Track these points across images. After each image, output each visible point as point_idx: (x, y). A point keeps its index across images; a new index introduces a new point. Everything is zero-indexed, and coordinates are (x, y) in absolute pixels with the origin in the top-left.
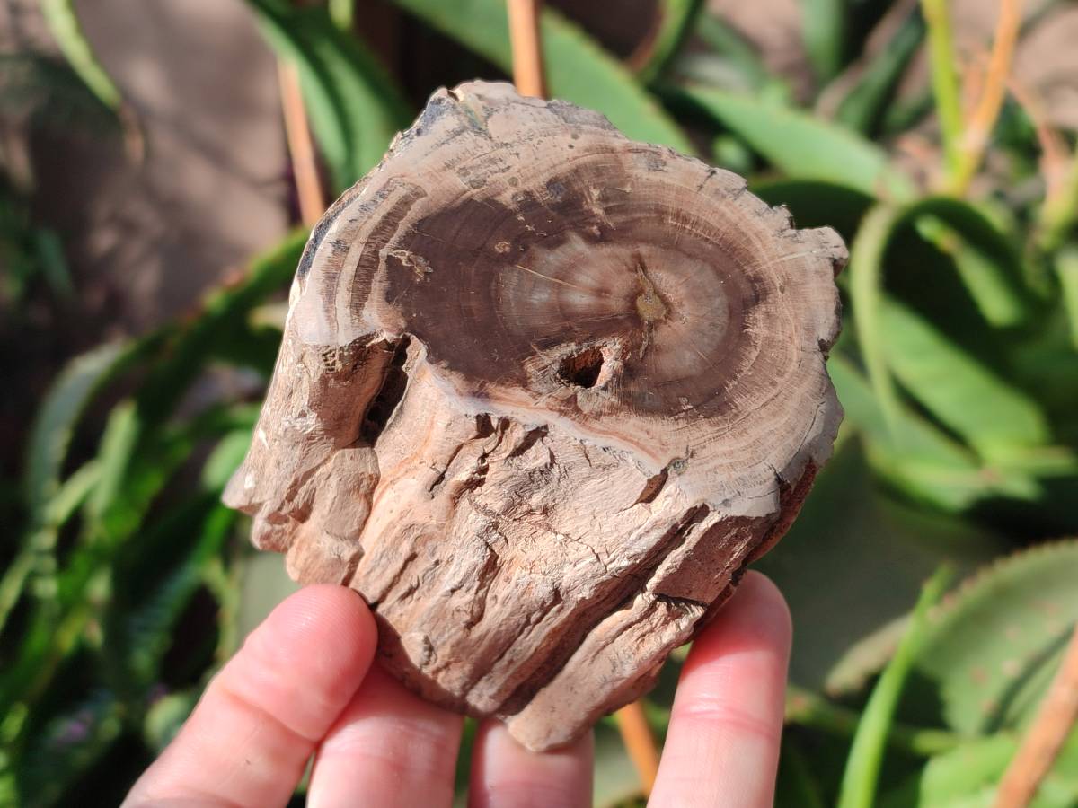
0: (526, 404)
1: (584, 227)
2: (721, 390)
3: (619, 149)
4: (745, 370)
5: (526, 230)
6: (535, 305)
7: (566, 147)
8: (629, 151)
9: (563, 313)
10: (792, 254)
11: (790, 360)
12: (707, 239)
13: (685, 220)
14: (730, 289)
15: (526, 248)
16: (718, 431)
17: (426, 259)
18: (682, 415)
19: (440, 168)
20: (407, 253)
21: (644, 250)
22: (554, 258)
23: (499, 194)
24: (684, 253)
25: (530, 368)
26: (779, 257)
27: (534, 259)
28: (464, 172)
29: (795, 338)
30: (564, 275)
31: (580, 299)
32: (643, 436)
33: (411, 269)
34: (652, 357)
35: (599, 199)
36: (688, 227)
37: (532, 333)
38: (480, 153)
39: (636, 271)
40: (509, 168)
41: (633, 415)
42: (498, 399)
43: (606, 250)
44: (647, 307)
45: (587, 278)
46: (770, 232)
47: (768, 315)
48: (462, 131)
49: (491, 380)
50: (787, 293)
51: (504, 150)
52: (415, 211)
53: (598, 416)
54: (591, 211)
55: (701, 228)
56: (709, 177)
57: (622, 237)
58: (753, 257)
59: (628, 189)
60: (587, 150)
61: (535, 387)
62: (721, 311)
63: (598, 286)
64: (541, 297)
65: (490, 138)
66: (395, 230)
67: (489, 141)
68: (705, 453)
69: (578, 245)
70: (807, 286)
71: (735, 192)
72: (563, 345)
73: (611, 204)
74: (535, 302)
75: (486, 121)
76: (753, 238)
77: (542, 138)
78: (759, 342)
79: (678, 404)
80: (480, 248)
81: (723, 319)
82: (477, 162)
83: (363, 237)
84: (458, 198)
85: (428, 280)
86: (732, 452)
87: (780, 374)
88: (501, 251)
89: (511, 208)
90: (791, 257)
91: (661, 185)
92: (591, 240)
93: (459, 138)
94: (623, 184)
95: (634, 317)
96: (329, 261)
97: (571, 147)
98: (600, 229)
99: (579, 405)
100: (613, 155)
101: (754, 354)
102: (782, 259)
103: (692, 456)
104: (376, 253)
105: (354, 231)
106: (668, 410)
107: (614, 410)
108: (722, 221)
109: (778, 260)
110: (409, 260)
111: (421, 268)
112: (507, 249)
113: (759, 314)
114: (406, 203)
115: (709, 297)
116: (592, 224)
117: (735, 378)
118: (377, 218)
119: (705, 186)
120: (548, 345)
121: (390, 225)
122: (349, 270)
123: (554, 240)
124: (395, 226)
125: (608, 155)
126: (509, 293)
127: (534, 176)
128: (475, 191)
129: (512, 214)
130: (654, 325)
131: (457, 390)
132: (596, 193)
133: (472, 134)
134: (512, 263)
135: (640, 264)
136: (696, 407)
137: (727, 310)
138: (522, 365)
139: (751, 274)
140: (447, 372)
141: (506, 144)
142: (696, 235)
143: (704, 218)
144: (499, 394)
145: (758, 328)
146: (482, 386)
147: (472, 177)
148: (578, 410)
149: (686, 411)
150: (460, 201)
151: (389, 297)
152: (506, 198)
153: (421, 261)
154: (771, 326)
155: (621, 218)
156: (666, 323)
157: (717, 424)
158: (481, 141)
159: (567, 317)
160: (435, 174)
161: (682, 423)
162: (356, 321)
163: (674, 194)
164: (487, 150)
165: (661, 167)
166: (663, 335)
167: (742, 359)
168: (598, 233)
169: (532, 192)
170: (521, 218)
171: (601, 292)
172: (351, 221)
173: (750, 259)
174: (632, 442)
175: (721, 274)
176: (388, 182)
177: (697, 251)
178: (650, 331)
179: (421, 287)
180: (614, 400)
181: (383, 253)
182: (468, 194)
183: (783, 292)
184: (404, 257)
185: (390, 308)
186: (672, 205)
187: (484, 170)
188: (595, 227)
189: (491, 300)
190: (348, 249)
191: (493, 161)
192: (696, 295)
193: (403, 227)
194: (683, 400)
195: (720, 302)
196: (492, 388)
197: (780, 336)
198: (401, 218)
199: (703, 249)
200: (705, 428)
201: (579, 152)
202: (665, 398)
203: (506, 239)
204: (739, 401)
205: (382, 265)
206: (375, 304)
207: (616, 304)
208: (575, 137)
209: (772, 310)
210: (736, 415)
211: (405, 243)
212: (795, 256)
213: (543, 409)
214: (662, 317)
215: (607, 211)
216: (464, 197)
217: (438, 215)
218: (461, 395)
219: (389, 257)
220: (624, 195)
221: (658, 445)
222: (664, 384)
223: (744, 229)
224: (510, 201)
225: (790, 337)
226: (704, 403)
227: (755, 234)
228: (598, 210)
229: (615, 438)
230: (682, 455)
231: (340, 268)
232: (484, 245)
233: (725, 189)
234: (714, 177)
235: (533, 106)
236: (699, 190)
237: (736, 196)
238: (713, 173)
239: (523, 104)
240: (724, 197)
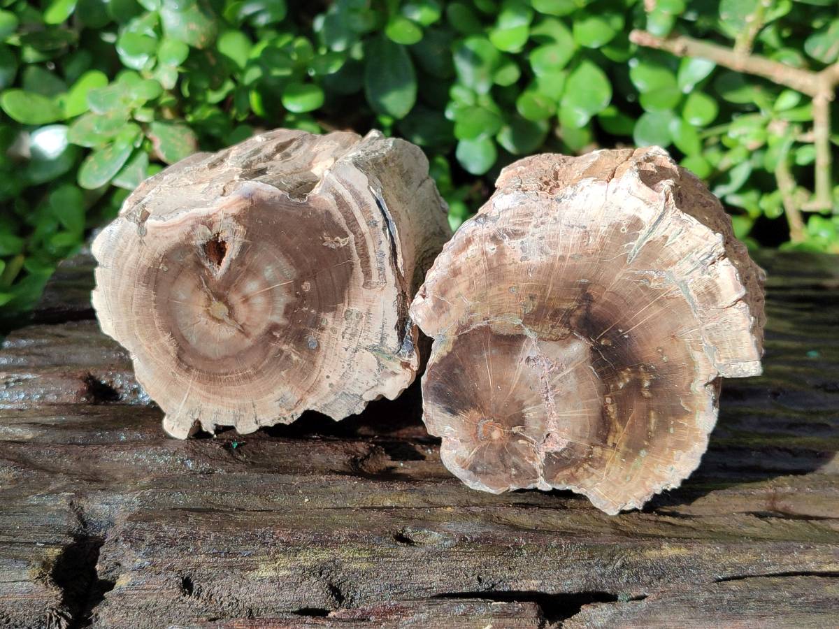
0: (227, 207)
1: (283, 331)
2: (156, 290)
3: (306, 396)
4: (154, 310)
5: (305, 306)
6: (267, 265)
7: (330, 375)
8: (301, 400)
9: (252, 272)
10: (186, 402)
11: (140, 334)
12: (227, 374)
13: (244, 377)
14: (195, 353)
15: (297, 296)
16: (140, 265)
17: (332, 249)
18: (160, 260)
19: (371, 310)
20: (342, 245)
21: (248, 342)
22: (283, 300)
23: (334, 317)
24: (230, 357)
25: (241, 228)
26: (189, 394)
27: (289, 292)
28: (360, 316)
29: (148, 350)
30: (270, 294)
31: (252, 287)
32: (167, 234)
33: (333, 238)
34: (196, 282)
35: (290, 355)
36: (240, 374)
37: (255, 249)
38: (362, 335)
39: (241, 326)
40: (343, 337)
41: (179, 241)
42: (241, 200)
43: (264, 327)
44: (220, 309)
45: (259, 302)
46: (204, 406)
47: (168, 353)
48: (382, 342)
49: (251, 207)
50: (170, 374)
51: (354, 346)
52: (358, 271)
53: (193, 228)
54: (288, 344)
55: (234, 379)
56: (256, 417)
57: (263, 341)
58: (200, 382)
59: (283, 373)
60: (319, 381)
61: (231, 219)
62: (189, 335)
63: (250, 302)
64: (269, 272)
65: (366, 349)
66: (358, 254)
67: (365, 346)
68: (136, 248)
69: (278, 318)
70: (165, 388)
71: (237, 418)
72: (238, 254)
73: (283, 357)
74: (268, 267)
75: (377, 358)
76: (209, 396)
77: (344, 370)
78: (160, 332)
79: (166, 265)
80: (315, 277)
81: (184, 333)
82: (359, 328)
83: (367, 236)
84: (349, 298)
85: (321, 238)
86: (126, 259)
87: (139, 322)
88: (305, 283)
89: (322, 314)
90: (185, 400)
91: (270, 391)
92: (274, 327)
93: (380, 336)
94: (287, 374)
95: (221, 298)
96: (370, 211)
97: (328, 377)
98: (275, 336)
99: (205, 227)
100: (307, 389)
101: (157, 324)
102: (187, 394)
103: (140, 242)
104: (355, 233)
105: (375, 237)
106: (167, 257)
107: (189, 237)
108: (228, 392)
109: (188, 391)
110: (337, 242)
111: (329, 242)
112: (304, 287)
113: (172, 349)
114: (367, 274)
115: (200, 340)
116: (281, 337)
117: (155, 302)
118: (371, 254)
119: (253, 409)
120: (244, 248)
121: (362, 254)
122: (358, 214)
123: (289, 311)
124: (360, 256)
125: (308, 388)
126: (283, 262)
127: (328, 343)
128: (345, 309)
129: (319, 311)
130: (209, 300)
131: (261, 190)
132: (295, 358)
133: (376, 344)
134: (296, 281)
135: (243, 331)
136: (158, 270)
137: (187, 339)
138: (245, 227)
139: (193, 371)
140: (272, 196)
141: (356, 352)
142: (233, 373)
143: (238, 387)
144: (242, 203)
145: (165, 339)
146: (252, 201)
147: (354, 316)
148: (203, 223)
149: (160, 264)
150: (346, 296)
151: (328, 213)
152: (328, 318)
153: (333, 246)
154: (162, 346)
155: (272, 352)
156: (206, 307)
157: (143, 269)
158: (368, 343)
159: (248, 271)
160: (370, 303)
161: (156, 255)
162: (333, 190)
163: (262, 390)
164: (361, 340)
165: (280, 402)
166: (201, 298)
167: (160, 315)
168: (274, 333)
169: (322, 332)
170: (313, 311)
171: (246, 299)
172: (381, 242)
173: (200, 380)
174: (170, 227)
175: (206, 358)
176: (385, 280)
177: (225, 363)
178: (208, 295)
179: (320, 231)
180: (193, 243)
181: (352, 236)
182: (346, 304)
183: (172, 373)
184: (342, 242)
185: (323, 208)
186: (257, 381)
187: (352, 326)
188: (278, 336)
189: (287, 251)
190: (368, 225)
191: (353, 335)
192: (205, 335)
193: (356, 259)
194: (166, 269)
195: (193, 340)
196: (248, 204)
197: (154, 344)
198: (362, 263)
199: (225, 367)
200: (145, 262)
201: (322, 376)
202: (174, 263)
203: (309, 293)
204: (143, 290)
205: (346, 229)
206: (332, 205)
207: (235, 298)
208: (331, 385)
209: (169, 357)
210: (139, 281)
211: (347, 249)
212: (183, 402)
213: (218, 211)
214: (209, 308)
215: (281, 351)
216: (346, 301)
217: (348, 280)
218: (257, 189)
219: (347, 236)
220: (282, 368)
221: (157, 235)
222: (181, 269)
223: (216, 397)
224: (326, 317)
225: (150, 348)
226: (157, 276)
227: (209, 399)
228: (285, 347)
229: (178, 223)
230: (144, 239)
231: (363, 211)
232: (315, 280)
233: (243, 415)
234: (254, 420)
235: (367, 390)
236: (253, 404)
237: (235, 416)
238: (257, 423)
239: (373, 387)
240: (240, 409)
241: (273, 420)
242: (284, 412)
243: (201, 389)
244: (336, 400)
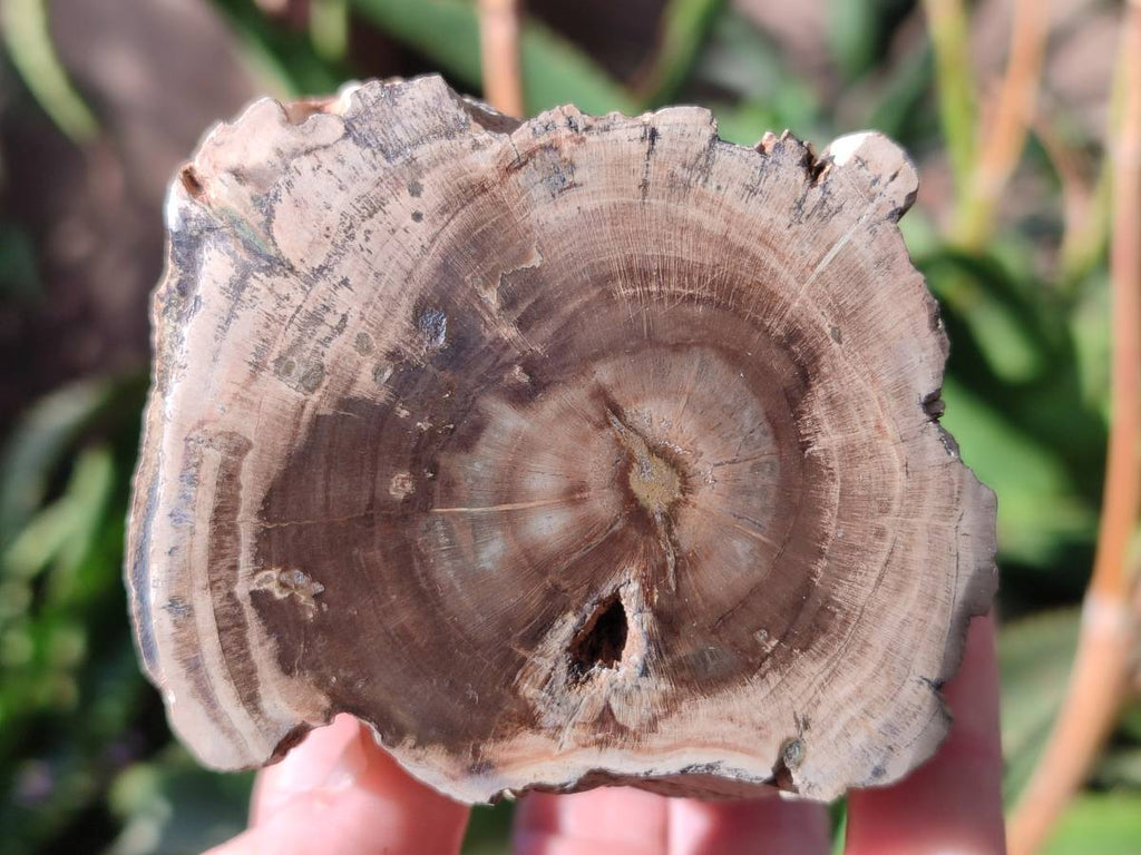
0: (547, 754)
1: (501, 378)
2: (807, 587)
3: (492, 176)
4: (831, 530)
5: (421, 433)
6: (490, 571)
7: (409, 221)
8: (508, 170)
9: (533, 564)
10: (829, 248)
11: (892, 472)
12: (691, 297)
13: (645, 276)
14: (759, 378)
15: (435, 468)
16: (828, 665)
17: (305, 570)
18: (768, 664)
19: (246, 376)
20: (274, 573)
21: (604, 373)
22: (480, 465)
23: (353, 381)
24: (666, 345)
25: (528, 690)
26: (813, 268)
27: (454, 484)
28: (284, 367)
29: (885, 423)
30: (508, 489)
31: (549, 526)
32: (727, 727)
33: (292, 598)
34: (690, 579)
35: (502, 308)
36: (654, 288)
37: (507, 622)
38: (290, 312)
39: (610, 425)
40: (344, 318)
41: (701, 700)
42: (506, 764)
43: (550, 406)
44: (653, 488)
45: (543, 479)
46: (783, 220)
47: (831, 401)
48: (245, 277)
49: (483, 737)
50: (846, 337)
51: (322, 285)
52: (250, 491)
53: (653, 725)
54: (498, 340)
55: (674, 278)
56: (650, 152)
57: (564, 366)
58: (773, 294)
59: (536, 261)
60: (444, 210)
61: (549, 719)
62: (757, 436)
63: (564, 484)
64: (493, 552)
65: (292, 269)
66: (237, 539)
67: (292, 278)
68: (822, 713)
69: (507, 420)
71: (702, 161)
72: (558, 624)
73: (523, 307)
74: (489, 565)
75: (269, 233)
76: (760, 251)
77: (367, 225)
78: (835, 464)
79: (757, 646)
80: (370, 506)
81: (768, 446)
82: (293, 333)
83: (202, 580)
84: (297, 424)
85: (324, 606)
86: (860, 690)
87: (885, 510)
88: (401, 496)
89: (381, 399)
90: (830, 255)
91: (593, 218)
92: (522, 397)
93: (246, 295)
94: (524, 254)
95: (636, 513)
96: (177, 641)
97: (417, 217)
98: (527, 369)
99: (620, 719)
100: (487, 196)
101: (834, 492)
102: (820, 268)
103: (806, 725)
104: (231, 595)
105: (183, 571)
106: (748, 665)
107: (670, 704)
108: (703, 244)
109: (813, 277)
110: (283, 585)
111: (304, 589)
112: (409, 485)
113: (817, 406)
114: (229, 477)
115: (732, 413)
116: (509, 366)
117: (820, 553)
118: (204, 529)
119: (650, 178)
120: (536, 636)
121: (228, 533)
122: (210, 644)
123: (468, 435)
124: (232, 531)
125: (480, 200)
126: (446, 572)
127: (389, 314)
128: (315, 398)
129: (383, 415)
130: (671, 517)
131: (445, 773)
132: (492, 297)
133: (262, 276)
134: (426, 510)
135: (610, 408)
136: (783, 638)
137: (766, 426)
138: (515, 691)
139: (779, 331)
140: (419, 752)
141: (321, 269)
142: (672, 297)
143: (672, 254)
144: (504, 756)
145: (826, 440)
146: (476, 753)
147: (299, 370)
148: (622, 729)
149: (772, 654)
150: (303, 430)
151: (286, 664)
152: (368, 382)
153: (300, 578)
154: (842, 423)
155: (547, 329)
156: (686, 502)
157: (822, 653)
158: (284, 285)
159: (542, 570)
160: (246, 395)
161: (774, 678)
162: (261, 722)
163: (608, 228)
164: (298, 298)
165: (569, 179)
166: (692, 529)
167: (820, 513)
168: (525, 379)
169: (398, 349)
170: (404, 413)
171: (574, 494)
172: (170, 553)
173: (769, 301)
174: (715, 745)
175: (734, 358)
176: (187, 448)
177: (683, 331)
178: (669, 531)
179: (321, 625)
180: (664, 686)
181: (242, 590)
182: (309, 409)
183: (839, 341)
184: (270, 581)
185: (296, 682)
186: (615, 256)
187: (311, 345)
188: (518, 369)
189: (426, 597)
190: (191, 608)
191: (315, 319)
192: (713, 421)
193: (247, 525)
194: (761, 636)
195: (750, 416)
196: (490, 750)
197: (863, 433)
198: (235, 510)
199: (689, 322)
200: (809, 669)
201: (433, 221)
202: (734, 644)
203: (398, 466)
204: (841, 594)
205: (250, 614)
206: (273, 687)
207: (604, 504)
208: (415, 190)
209: (835, 387)
210: (845, 622)
211: (263, 558)
213: (572, 751)
214: (678, 495)
215: (523, 324)
216: (306, 418)
217: (286, 475)
218: (454, 778)
219: (254, 594)
220: (533, 279)
221: (753, 733)
222: (724, 619)
223: (740, 241)
224: (373, 387)
225: (878, 427)
226: (792, 624)
227: (761, 239)
228: (508, 332)
229: (689, 750)
230: (792, 732)
231: (196, 648)
232: (373, 498)
233: (684, 166)
234: (658, 143)
235: (325, 147)
236: (645, 195)
237: (706, 170)
238: (654, 134)
239: (308, 152)
240: (687, 186)
241: (607, 129)
242: (566, 146)
243: (774, 275)
244: (415, 144)
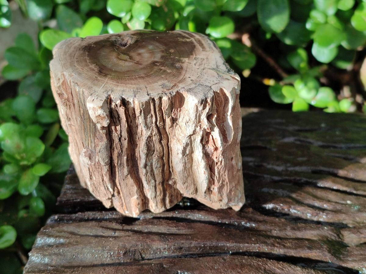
0: (128, 33)
1: (161, 63)
2: (89, 52)
3: (178, 84)
4: (87, 57)
5: (172, 56)
6: (150, 45)
7: (191, 77)
8: (175, 85)
9: (142, 47)
10: (103, 87)
12: (129, 77)
13: (140, 77)
15: (167, 53)
19: (208, 58)
20: (188, 41)
21: (141, 67)
22: (159, 55)
23: (189, 59)
24: (131, 71)
25: (135, 37)
26: (105, 84)
27: (162, 52)
28: (203, 59)
29: (82, 70)
30: (152, 53)
31: (142, 51)
33: (183, 39)
34: (112, 49)
35: (166, 70)
36: (137, 76)
37: (143, 42)
38: (206, 65)
39: (137, 62)
40: (195, 65)
41: (103, 39)
43: (149, 62)
44: (124, 56)
45: (146, 55)
47: (93, 70)
48: (217, 67)
49: (140, 33)
50: (94, 77)
54: (164, 67)
55: (133, 78)
56: (148, 92)
57: (149, 66)
59: (163, 76)
60: (185, 79)
61: (130, 35)
62: (106, 64)
63: (142, 55)
64: (150, 47)
67: (208, 68)
68: (80, 42)
69: (157, 59)
70: (91, 82)
71: (136, 93)
72: (134, 42)
73: (162, 71)
75: (216, 72)
76: (118, 84)
77: (199, 75)
78: (89, 64)
81: (104, 64)
82: (204, 62)
84: (195, 54)
86: (74, 45)
87: (77, 61)
88: (171, 50)
89: (182, 58)
91: (155, 82)
92: (156, 62)
93: (216, 65)
94: (165, 76)
95: (125, 54)
97: (189, 77)
100: (177, 81)
101: (88, 61)
102: (104, 84)
103: (82, 40)
104: (194, 38)
106: (96, 43)
107: (108, 39)
108: (130, 83)
109: (105, 83)
110: (186, 40)
111: (181, 40)
113: (96, 69)
114: (203, 48)
115: (113, 66)
116: (160, 65)
117: (88, 55)
119: (146, 89)
120: (137, 41)
123: (163, 57)
124: (199, 43)
126: (158, 44)
127: (187, 67)
129: (180, 58)
130: (119, 54)
132: (169, 71)
133: (214, 68)
134: (165, 49)
137: (106, 66)
138: (138, 36)
139: (108, 76)
141: (204, 70)
142: (133, 76)
143: (136, 81)
145: (93, 66)
147: (199, 59)
149: (92, 45)
152: (186, 60)
153: (183, 41)
154: (90, 68)
155: (155, 69)
156: (117, 56)
157: (82, 46)
158: (210, 67)
159: (140, 47)
160: (207, 56)
161: (90, 43)
163: (150, 81)
165: (162, 86)
166: (114, 54)
167: (90, 59)
168: (156, 64)
169: (183, 63)
170: (177, 58)
171: (139, 54)
173: (112, 79)
175: (116, 72)
177: (128, 73)
179: (176, 38)
180: (111, 40)
181: (192, 39)
182: (194, 56)
183: (96, 77)
185: (177, 33)
186: (147, 79)
187: (199, 62)
188: (158, 65)
189: (160, 42)
191: (201, 64)
193: (196, 44)
194: (95, 46)
195: (109, 66)
197: (85, 68)
198: (200, 45)
200: (84, 45)
201: (186, 77)
202: (100, 45)
203: (174, 53)
204: (82, 52)
205: (189, 37)
207: (132, 54)
208: (192, 80)
209: (94, 72)
210: (80, 50)
211: (191, 42)
212: (102, 87)
213: (124, 33)
214: (119, 57)
215: (161, 69)
217: (193, 49)
219: (190, 39)
222: (103, 47)
223: (122, 84)
224: (184, 59)
226: (90, 48)
227: (118, 85)
232: (176, 49)
233: (139, 92)
234: (147, 94)
235: (214, 85)
236: (145, 86)
238: (148, 95)
239: (217, 83)
240: (137, 89)
241: (158, 94)
242: (165, 90)
243: (113, 82)
244: (196, 87)
